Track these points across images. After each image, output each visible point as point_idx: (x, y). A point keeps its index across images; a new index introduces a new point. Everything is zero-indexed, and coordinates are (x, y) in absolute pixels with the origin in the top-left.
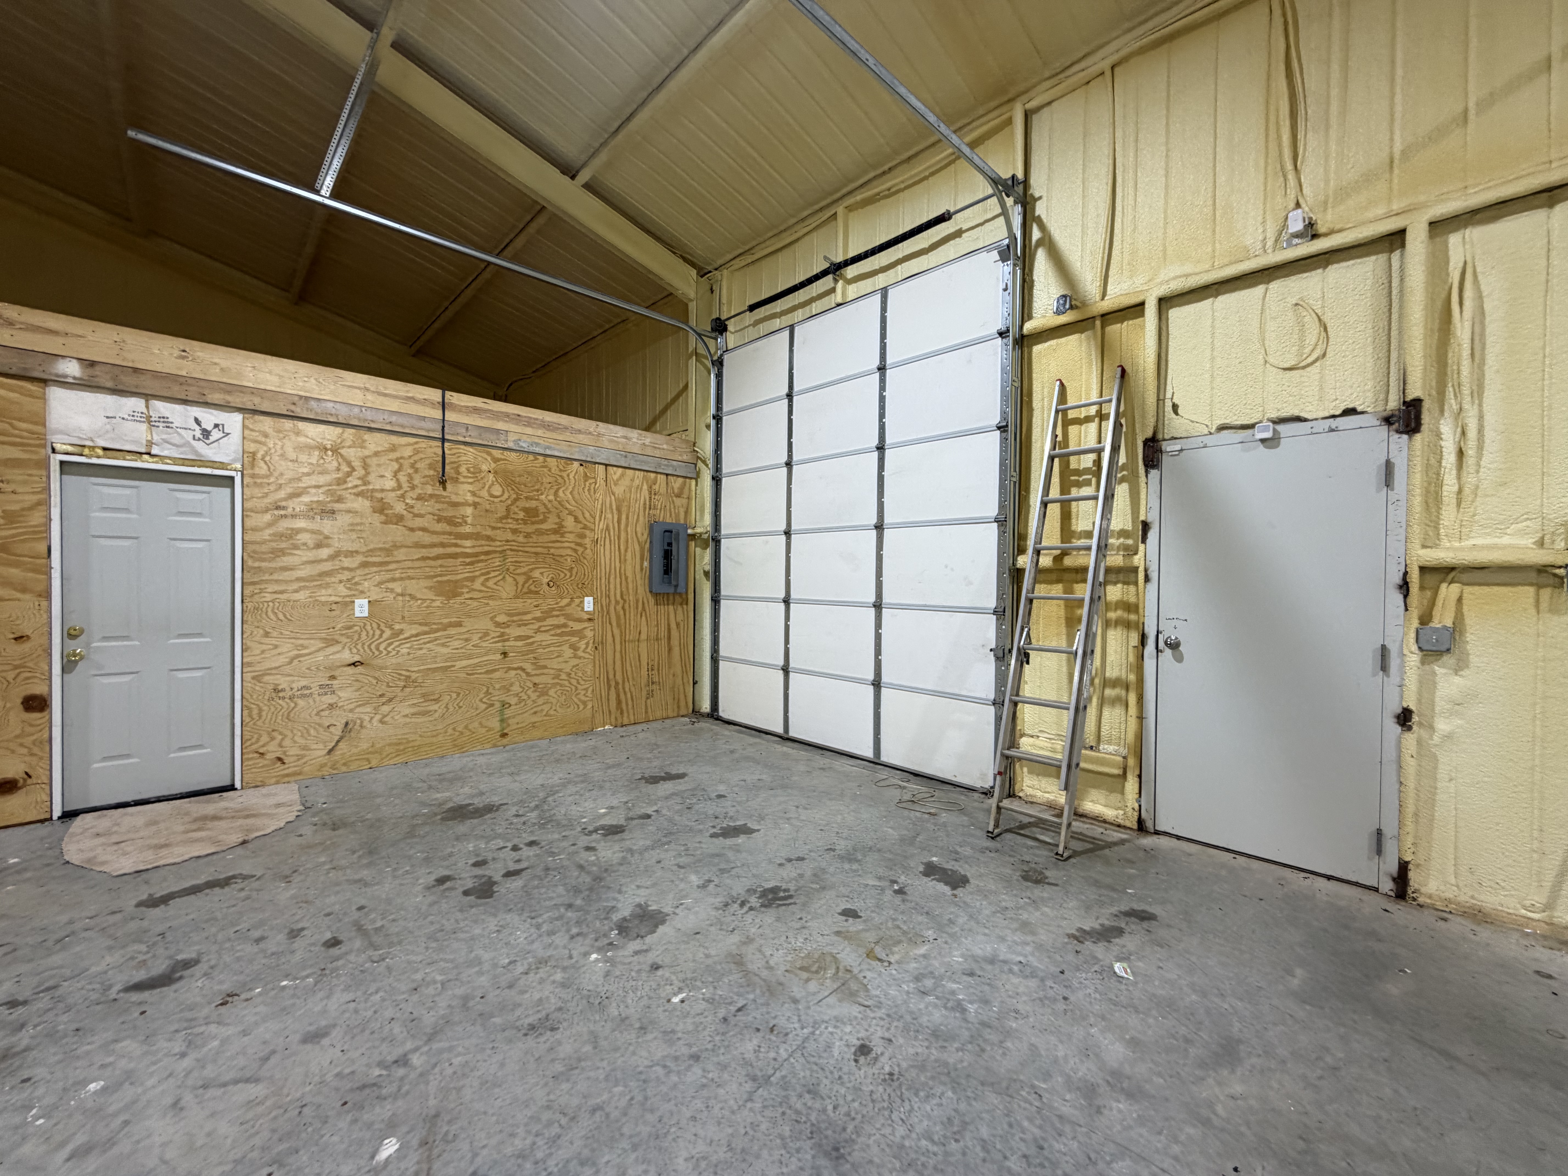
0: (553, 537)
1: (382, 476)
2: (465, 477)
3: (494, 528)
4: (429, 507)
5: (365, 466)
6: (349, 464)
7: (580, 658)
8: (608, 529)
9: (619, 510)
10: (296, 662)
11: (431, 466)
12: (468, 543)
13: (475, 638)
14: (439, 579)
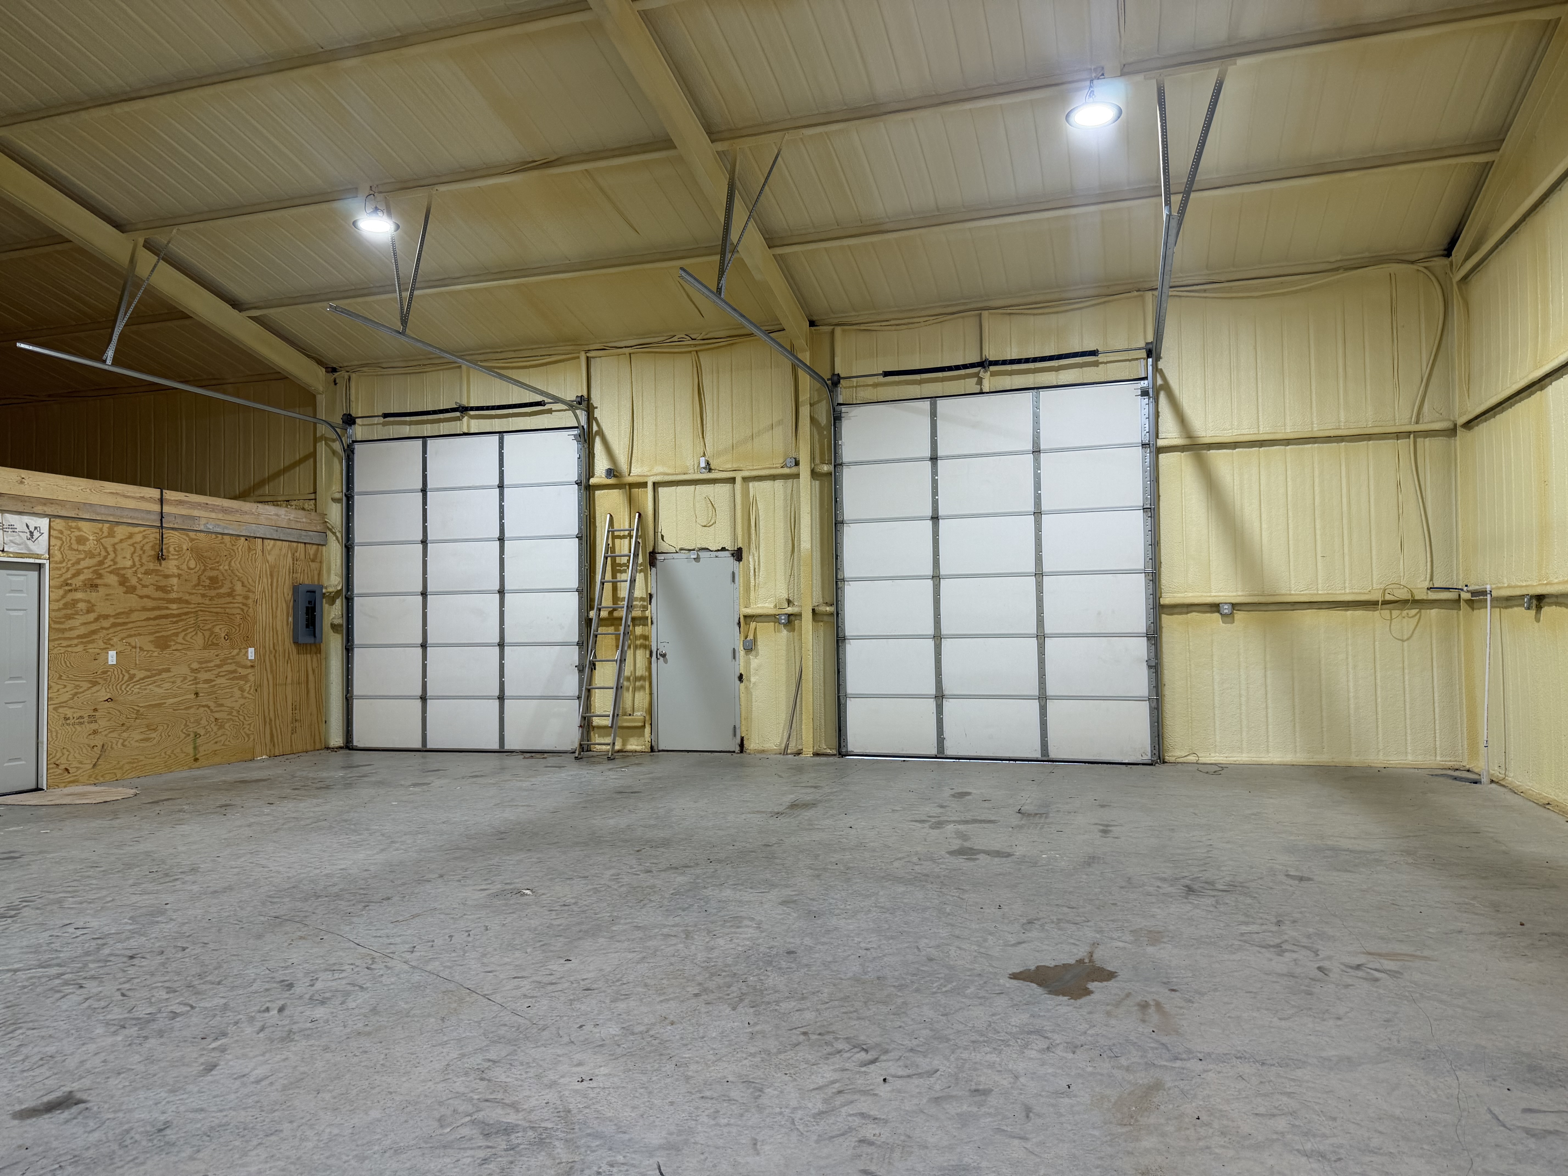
0: (229, 599)
1: (124, 558)
2: (173, 555)
3: (190, 594)
4: (149, 580)
5: (115, 551)
6: (105, 548)
7: (245, 698)
8: (264, 591)
9: (272, 575)
10: (76, 698)
11: (153, 548)
12: (174, 606)
13: (179, 680)
14: (157, 635)
